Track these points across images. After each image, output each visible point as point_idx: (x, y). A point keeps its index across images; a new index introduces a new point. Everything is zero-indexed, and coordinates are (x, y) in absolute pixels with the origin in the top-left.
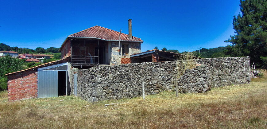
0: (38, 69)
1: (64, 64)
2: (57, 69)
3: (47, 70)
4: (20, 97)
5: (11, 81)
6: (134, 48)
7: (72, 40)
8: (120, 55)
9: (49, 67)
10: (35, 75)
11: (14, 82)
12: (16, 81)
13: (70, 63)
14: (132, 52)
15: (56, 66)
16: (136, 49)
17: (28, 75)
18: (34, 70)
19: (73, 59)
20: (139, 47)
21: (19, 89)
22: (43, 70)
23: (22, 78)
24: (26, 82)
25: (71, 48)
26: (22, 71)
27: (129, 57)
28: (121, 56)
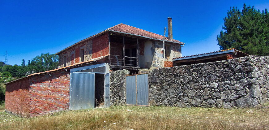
0: (71, 70)
1: (102, 66)
2: (94, 72)
3: (82, 71)
4: (46, 109)
5: (34, 85)
6: (176, 51)
7: (111, 34)
8: (163, 57)
9: (84, 68)
10: (67, 77)
11: (39, 87)
12: (41, 86)
13: (109, 64)
14: (174, 55)
15: (92, 67)
16: (177, 52)
17: (58, 77)
18: (66, 70)
19: (111, 60)
20: (180, 51)
21: (45, 96)
22: (76, 71)
23: (50, 81)
24: (55, 88)
25: (109, 45)
26: (51, 72)
27: (172, 61)
28: (164, 59)
